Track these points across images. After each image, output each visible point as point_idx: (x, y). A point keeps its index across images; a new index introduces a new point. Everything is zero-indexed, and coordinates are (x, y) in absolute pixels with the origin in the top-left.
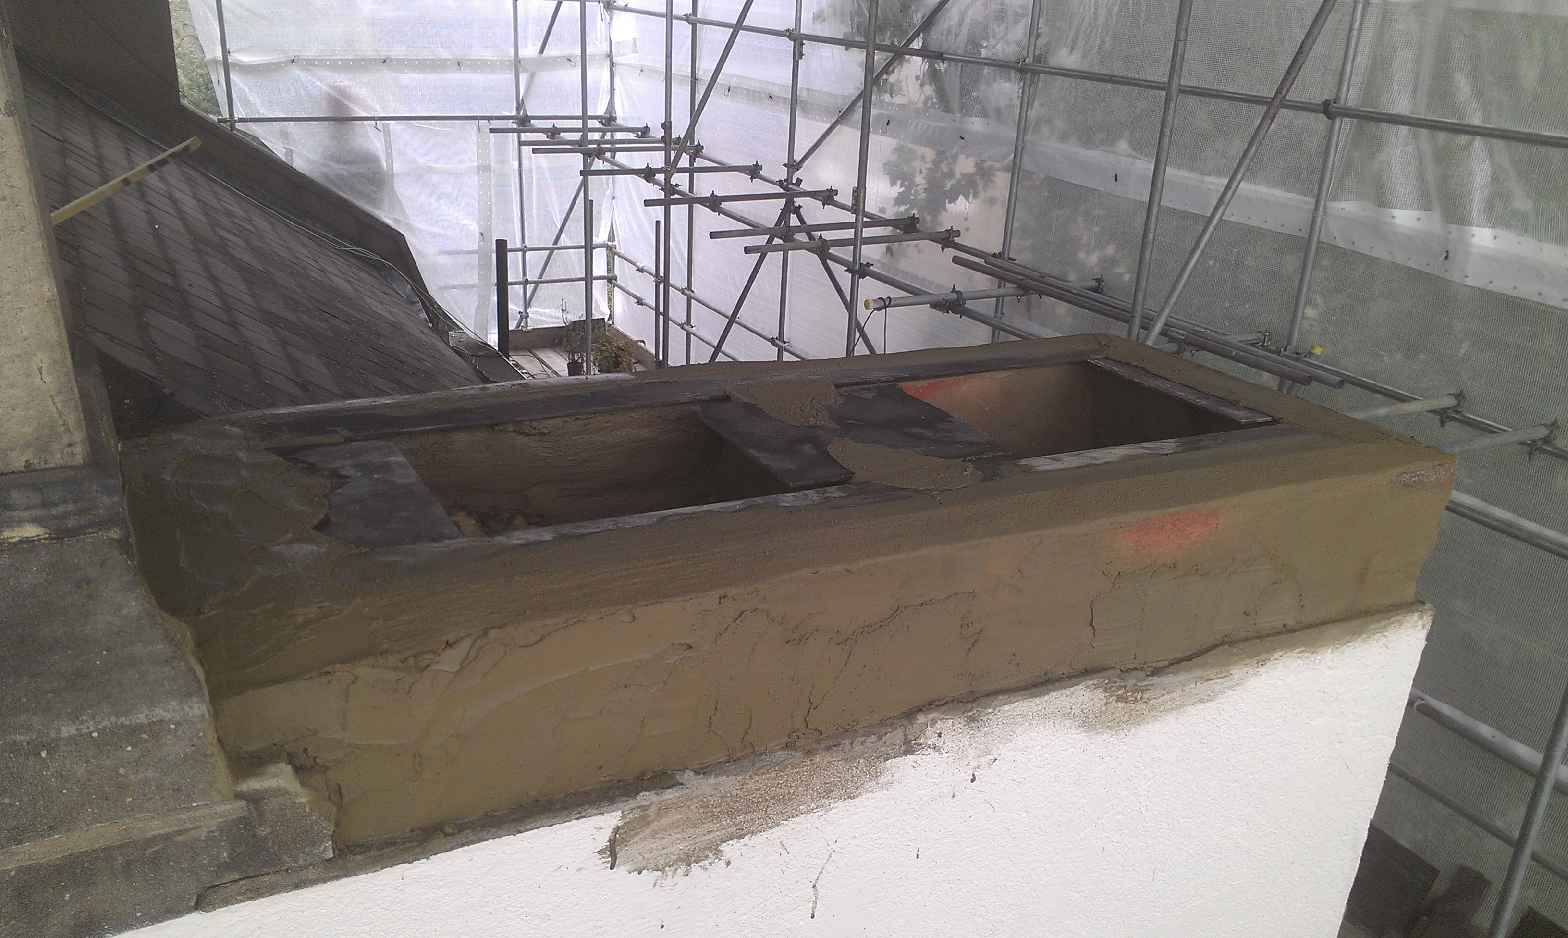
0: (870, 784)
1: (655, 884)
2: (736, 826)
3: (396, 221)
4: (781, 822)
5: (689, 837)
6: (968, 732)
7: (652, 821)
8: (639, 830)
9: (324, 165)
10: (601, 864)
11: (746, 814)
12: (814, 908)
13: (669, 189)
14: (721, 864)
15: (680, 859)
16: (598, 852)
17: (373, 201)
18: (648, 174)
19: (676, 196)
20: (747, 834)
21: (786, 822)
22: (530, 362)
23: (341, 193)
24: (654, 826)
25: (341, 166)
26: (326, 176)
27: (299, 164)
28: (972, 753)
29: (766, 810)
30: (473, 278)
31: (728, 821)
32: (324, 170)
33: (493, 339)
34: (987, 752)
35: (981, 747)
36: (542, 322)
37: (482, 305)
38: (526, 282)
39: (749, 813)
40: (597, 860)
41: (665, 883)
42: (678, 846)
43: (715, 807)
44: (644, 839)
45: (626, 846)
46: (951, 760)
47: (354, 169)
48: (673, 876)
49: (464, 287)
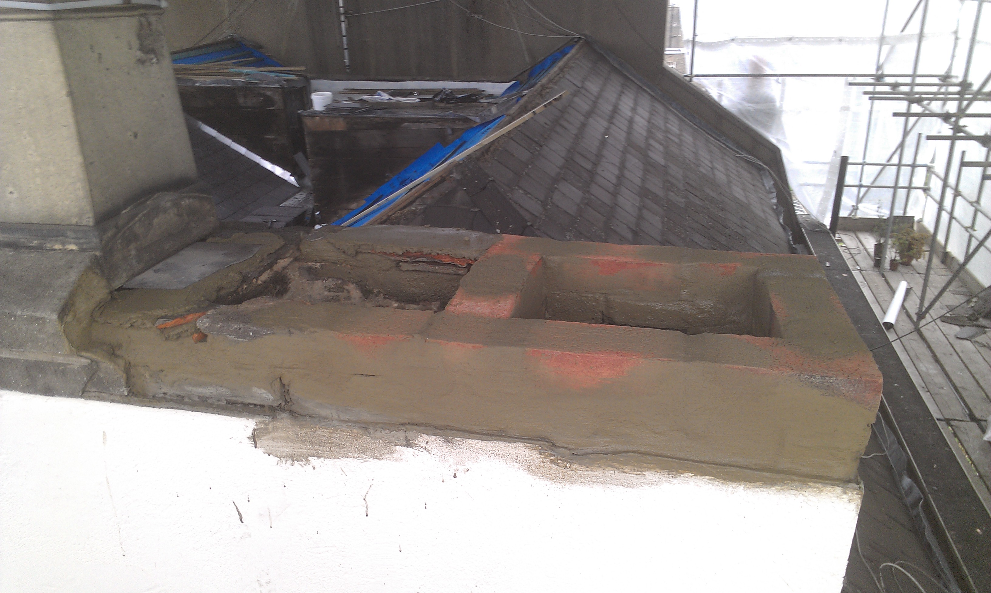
0: (388, 455)
1: (277, 464)
2: (315, 450)
3: (778, 140)
4: (340, 458)
5: (291, 447)
6: (447, 448)
7: (271, 432)
8: (265, 434)
9: (739, 103)
10: (249, 444)
11: (320, 446)
12: (366, 511)
13: (957, 129)
14: (310, 468)
15: (287, 456)
16: (248, 437)
17: (767, 127)
18: (946, 117)
19: (962, 134)
20: (322, 457)
21: (342, 459)
22: (851, 240)
23: (747, 122)
24: (272, 435)
25: (750, 105)
26: (740, 111)
27: (725, 103)
28: (451, 460)
29: (330, 448)
30: (823, 179)
31: (311, 446)
32: (740, 107)
33: (827, 221)
34: (461, 463)
35: (458, 459)
36: (867, 214)
37: (824, 200)
38: (861, 186)
39: (321, 446)
40: (247, 440)
41: (282, 465)
42: (285, 449)
43: (302, 437)
44: (268, 439)
45: (260, 439)
46: (437, 459)
47: (759, 107)
48: (286, 463)
49: (815, 185)
